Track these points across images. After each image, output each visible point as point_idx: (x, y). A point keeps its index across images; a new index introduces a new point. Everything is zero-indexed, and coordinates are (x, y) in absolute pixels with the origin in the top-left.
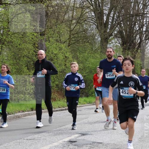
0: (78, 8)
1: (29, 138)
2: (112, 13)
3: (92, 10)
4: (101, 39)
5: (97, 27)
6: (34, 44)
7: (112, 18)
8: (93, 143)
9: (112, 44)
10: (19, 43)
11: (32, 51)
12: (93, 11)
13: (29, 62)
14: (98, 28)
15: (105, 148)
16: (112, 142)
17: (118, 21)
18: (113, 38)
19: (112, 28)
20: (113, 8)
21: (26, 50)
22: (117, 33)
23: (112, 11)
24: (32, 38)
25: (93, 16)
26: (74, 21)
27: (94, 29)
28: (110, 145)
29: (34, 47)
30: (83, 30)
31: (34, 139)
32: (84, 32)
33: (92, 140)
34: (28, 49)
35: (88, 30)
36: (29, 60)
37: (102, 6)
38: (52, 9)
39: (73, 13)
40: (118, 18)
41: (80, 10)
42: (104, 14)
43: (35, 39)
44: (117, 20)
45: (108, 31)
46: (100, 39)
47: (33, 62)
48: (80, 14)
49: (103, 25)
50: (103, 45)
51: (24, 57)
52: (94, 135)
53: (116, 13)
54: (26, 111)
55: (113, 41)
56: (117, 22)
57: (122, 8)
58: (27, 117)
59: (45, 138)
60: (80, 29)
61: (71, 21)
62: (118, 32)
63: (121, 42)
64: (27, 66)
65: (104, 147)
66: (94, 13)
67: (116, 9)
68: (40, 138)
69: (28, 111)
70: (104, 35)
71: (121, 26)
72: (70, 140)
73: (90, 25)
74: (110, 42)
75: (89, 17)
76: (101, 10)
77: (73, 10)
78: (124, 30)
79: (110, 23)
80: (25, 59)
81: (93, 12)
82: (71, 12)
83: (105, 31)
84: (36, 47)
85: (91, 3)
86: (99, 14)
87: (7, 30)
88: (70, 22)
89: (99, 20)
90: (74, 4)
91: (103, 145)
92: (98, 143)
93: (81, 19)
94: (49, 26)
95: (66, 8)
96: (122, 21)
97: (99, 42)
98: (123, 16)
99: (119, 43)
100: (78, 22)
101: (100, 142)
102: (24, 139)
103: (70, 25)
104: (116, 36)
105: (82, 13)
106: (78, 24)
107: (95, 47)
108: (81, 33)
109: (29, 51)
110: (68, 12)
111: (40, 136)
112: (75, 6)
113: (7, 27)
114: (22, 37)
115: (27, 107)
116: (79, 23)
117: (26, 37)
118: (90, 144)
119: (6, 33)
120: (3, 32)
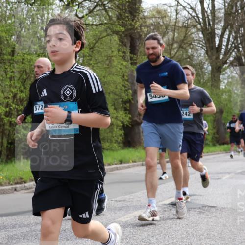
0: (180, 27)
1: (118, 199)
2: (227, 33)
3: (199, 29)
4: (212, 69)
5: (207, 52)
6: (124, 76)
7: (226, 40)
8: (203, 207)
9: (226, 75)
10: (103, 75)
11: (121, 86)
12: (200, 31)
13: (116, 100)
14: (207, 54)
15: (220, 213)
16: (229, 206)
17: (235, 44)
18: (228, 67)
19: (227, 53)
20: (228, 26)
21: (112, 84)
22: (234, 60)
23: (227, 30)
24: (121, 69)
25: (201, 38)
26: (175, 45)
27: (202, 55)
28: (226, 209)
29: (123, 80)
30: (187, 57)
31: (124, 201)
32: (188, 60)
33: (202, 203)
34: (115, 83)
35: (194, 56)
36: (116, 97)
37: (214, 24)
38: (146, 30)
39: (174, 34)
40: (234, 40)
41: (184, 30)
42: (216, 35)
43: (124, 69)
44: (233, 43)
45: (221, 58)
46: (210, 68)
47: (121, 100)
48: (183, 35)
49: (215, 50)
50: (214, 76)
51: (109, 93)
52: (205, 196)
53: (232, 33)
54: (113, 164)
55: (228, 70)
56: (233, 45)
57: (240, 26)
58: (114, 172)
59: (139, 199)
60: (183, 55)
61: (172, 45)
62: (235, 58)
63: (238, 72)
64: (114, 105)
65: (218, 213)
66: (203, 33)
67: (232, 28)
68: (133, 199)
69: (116, 164)
70: (217, 63)
71: (238, 50)
72: (172, 202)
73: (197, 50)
74: (224, 73)
75: (195, 39)
76: (211, 29)
77: (175, 30)
78: (244, 56)
79: (224, 47)
80: (112, 95)
81: (201, 33)
82: (171, 34)
83: (218, 58)
84: (126, 80)
85: (198, 20)
86: (209, 35)
87: (88, 58)
88: (170, 46)
89: (209, 44)
90: (176, 22)
91: (217, 210)
92: (210, 207)
93: (185, 41)
94: (143, 52)
95: (164, 27)
96: (241, 43)
97: (210, 73)
98: (241, 36)
99: (237, 73)
100: (180, 47)
101: (213, 206)
102: (112, 201)
103: (170, 50)
104: (232, 64)
105: (186, 34)
106: (181, 49)
107: (204, 80)
108: (185, 61)
109: (116, 86)
110: (168, 33)
111: (132, 197)
112: (177, 25)
113: (88, 55)
114: (107, 67)
115: (115, 159)
116: (182, 47)
117: (113, 68)
118: (200, 208)
119: (87, 62)
120: (83, 61)
